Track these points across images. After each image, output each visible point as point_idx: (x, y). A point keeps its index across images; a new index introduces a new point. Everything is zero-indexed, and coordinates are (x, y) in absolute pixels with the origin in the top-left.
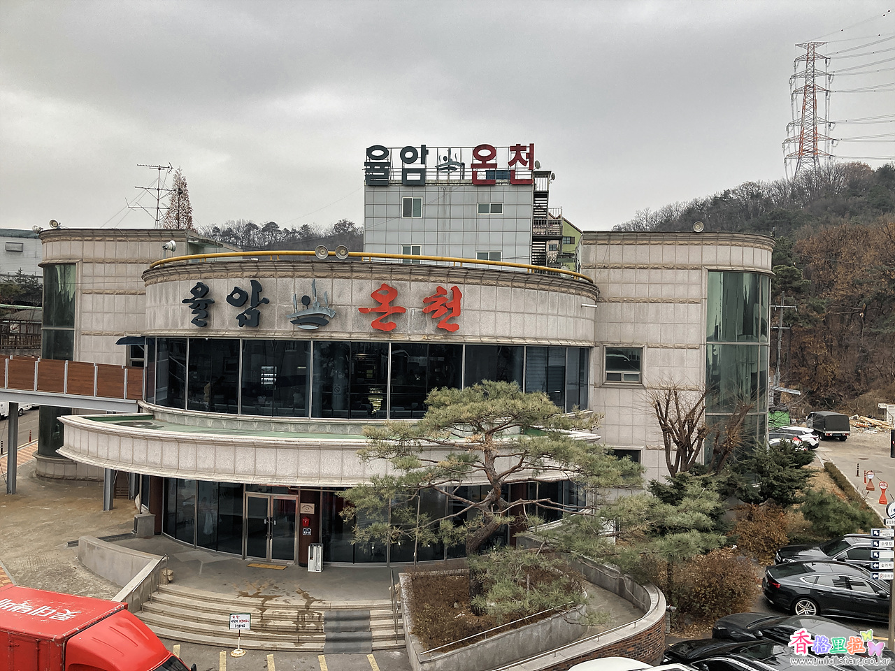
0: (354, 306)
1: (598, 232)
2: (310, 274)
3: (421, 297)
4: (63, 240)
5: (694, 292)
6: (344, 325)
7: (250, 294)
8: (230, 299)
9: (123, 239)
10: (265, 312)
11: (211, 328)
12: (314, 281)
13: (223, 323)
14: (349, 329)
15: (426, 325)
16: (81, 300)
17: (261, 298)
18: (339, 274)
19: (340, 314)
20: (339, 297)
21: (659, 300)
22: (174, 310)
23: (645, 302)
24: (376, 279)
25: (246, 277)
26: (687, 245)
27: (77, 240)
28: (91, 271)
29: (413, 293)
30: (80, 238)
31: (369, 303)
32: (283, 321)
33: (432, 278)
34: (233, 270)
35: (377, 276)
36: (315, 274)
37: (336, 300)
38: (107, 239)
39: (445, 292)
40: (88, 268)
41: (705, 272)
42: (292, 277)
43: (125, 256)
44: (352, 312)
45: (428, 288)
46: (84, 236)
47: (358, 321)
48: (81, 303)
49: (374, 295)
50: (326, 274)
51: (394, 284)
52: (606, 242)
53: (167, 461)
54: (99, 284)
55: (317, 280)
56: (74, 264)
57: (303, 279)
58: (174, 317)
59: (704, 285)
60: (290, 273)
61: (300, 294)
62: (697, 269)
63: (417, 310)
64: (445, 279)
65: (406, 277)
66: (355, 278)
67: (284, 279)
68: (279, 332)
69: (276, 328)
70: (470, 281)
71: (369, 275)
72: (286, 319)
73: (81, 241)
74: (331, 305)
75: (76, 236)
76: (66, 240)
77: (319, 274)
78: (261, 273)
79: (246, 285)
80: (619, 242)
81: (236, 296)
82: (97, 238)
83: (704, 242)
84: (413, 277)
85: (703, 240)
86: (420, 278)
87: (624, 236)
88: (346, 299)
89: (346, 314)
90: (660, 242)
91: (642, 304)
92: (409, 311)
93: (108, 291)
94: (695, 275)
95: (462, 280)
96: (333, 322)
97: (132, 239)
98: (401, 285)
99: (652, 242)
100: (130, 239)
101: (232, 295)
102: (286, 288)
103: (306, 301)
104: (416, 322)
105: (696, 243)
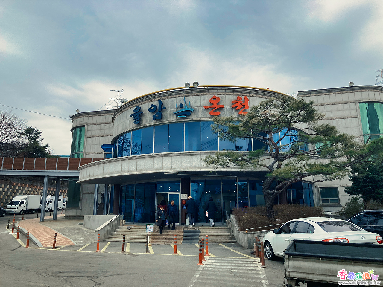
0: (202, 107)
1: (305, 91)
2: (183, 95)
3: (230, 102)
4: (81, 117)
5: (354, 113)
6: (197, 115)
7: (158, 107)
8: (150, 110)
9: (104, 114)
10: (164, 114)
11: (142, 124)
12: (184, 98)
13: (147, 121)
14: (200, 116)
15: (233, 114)
16: (87, 140)
17: (162, 107)
18: (195, 94)
19: (196, 111)
20: (195, 103)
21: (337, 118)
22: (126, 123)
23: (331, 119)
24: (211, 95)
25: (156, 100)
26: (347, 93)
27: (86, 117)
28: (91, 128)
29: (227, 100)
30: (87, 116)
31: (208, 105)
32: (172, 116)
33: (235, 94)
34: (151, 99)
35: (211, 93)
36: (185, 95)
37: (194, 105)
38: (98, 115)
39: (241, 99)
40: (90, 127)
41: (357, 103)
42: (175, 97)
43: (104, 121)
44: (201, 109)
45: (233, 98)
46: (89, 115)
47: (203, 113)
48: (86, 142)
49: (210, 101)
50: (189, 95)
51: (218, 96)
52: (309, 95)
53: (124, 169)
54: (94, 133)
55: (185, 97)
56: (84, 126)
57: (180, 98)
58: (126, 125)
59: (358, 109)
60: (174, 96)
61: (179, 104)
62: (353, 103)
63: (229, 107)
64: (241, 94)
65: (224, 93)
66: (202, 95)
67: (172, 99)
68: (170, 120)
69: (169, 119)
70: (252, 95)
71: (207, 93)
72: (173, 115)
73: (87, 117)
74: (192, 107)
75: (85, 115)
76: (82, 117)
77: (186, 95)
78: (163, 98)
79: (156, 103)
80: (315, 95)
81: (152, 108)
82: (94, 115)
83: (355, 91)
84: (227, 93)
85: (354, 90)
86: (230, 93)
87: (317, 92)
88: (198, 104)
89: (198, 110)
90: (334, 93)
91: (329, 120)
92: (225, 107)
93: (98, 136)
94: (353, 105)
95: (248, 95)
96: (193, 114)
97: (108, 114)
98: (221, 97)
99: (330, 93)
100: (107, 114)
101: (151, 108)
102: (173, 102)
103: (181, 106)
104: (229, 112)
105: (351, 91)
